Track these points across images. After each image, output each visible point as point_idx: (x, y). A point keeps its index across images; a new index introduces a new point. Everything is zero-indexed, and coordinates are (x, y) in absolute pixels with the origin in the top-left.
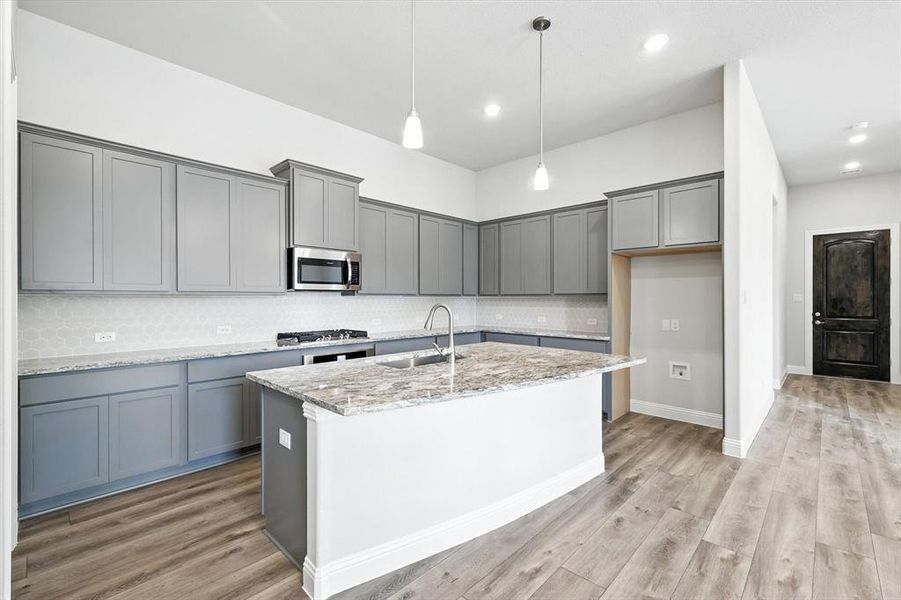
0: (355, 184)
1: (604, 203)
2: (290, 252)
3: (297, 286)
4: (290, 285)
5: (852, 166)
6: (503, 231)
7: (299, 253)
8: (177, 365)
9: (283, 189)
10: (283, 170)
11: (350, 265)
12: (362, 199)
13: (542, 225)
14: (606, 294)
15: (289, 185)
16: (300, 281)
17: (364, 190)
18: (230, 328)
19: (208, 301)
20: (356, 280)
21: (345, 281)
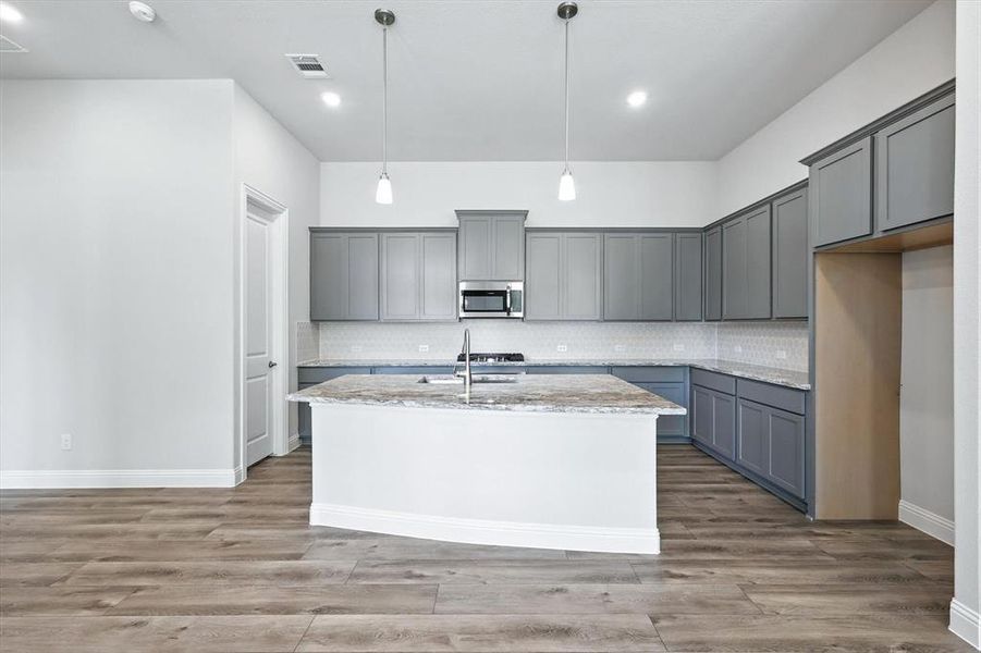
12: (527, 230)
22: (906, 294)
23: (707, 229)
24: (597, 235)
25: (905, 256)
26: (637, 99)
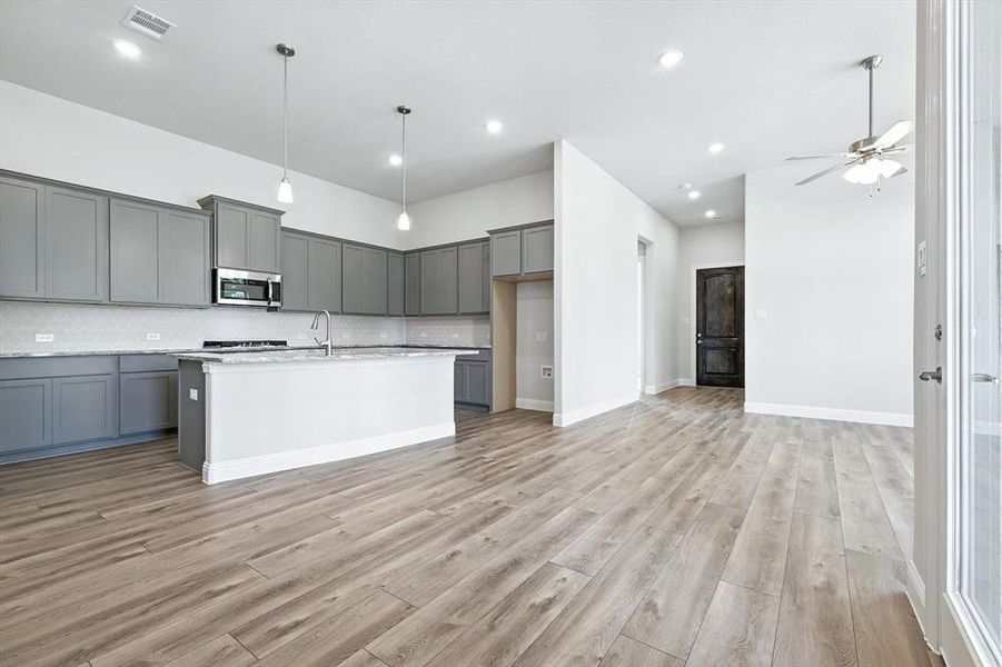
0: (276, 217)
1: (487, 239)
2: (214, 273)
3: (220, 301)
4: (214, 299)
5: (710, 214)
6: (423, 260)
7: (222, 274)
8: (110, 359)
9: (207, 219)
10: (209, 203)
11: (270, 286)
12: (283, 229)
13: (451, 255)
14: (489, 313)
15: (213, 216)
16: (222, 297)
17: (286, 222)
18: (158, 335)
19: (138, 312)
20: (277, 297)
21: (266, 298)
22: (518, 302)
23: (405, 253)
24: (339, 244)
25: (519, 285)
26: (396, 161)
